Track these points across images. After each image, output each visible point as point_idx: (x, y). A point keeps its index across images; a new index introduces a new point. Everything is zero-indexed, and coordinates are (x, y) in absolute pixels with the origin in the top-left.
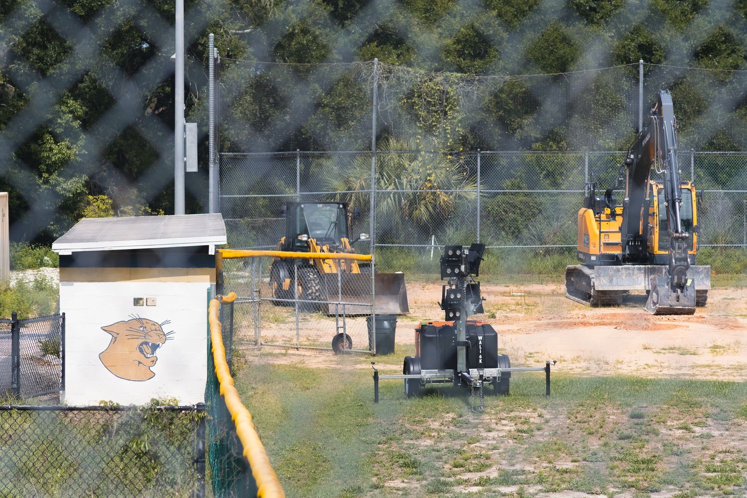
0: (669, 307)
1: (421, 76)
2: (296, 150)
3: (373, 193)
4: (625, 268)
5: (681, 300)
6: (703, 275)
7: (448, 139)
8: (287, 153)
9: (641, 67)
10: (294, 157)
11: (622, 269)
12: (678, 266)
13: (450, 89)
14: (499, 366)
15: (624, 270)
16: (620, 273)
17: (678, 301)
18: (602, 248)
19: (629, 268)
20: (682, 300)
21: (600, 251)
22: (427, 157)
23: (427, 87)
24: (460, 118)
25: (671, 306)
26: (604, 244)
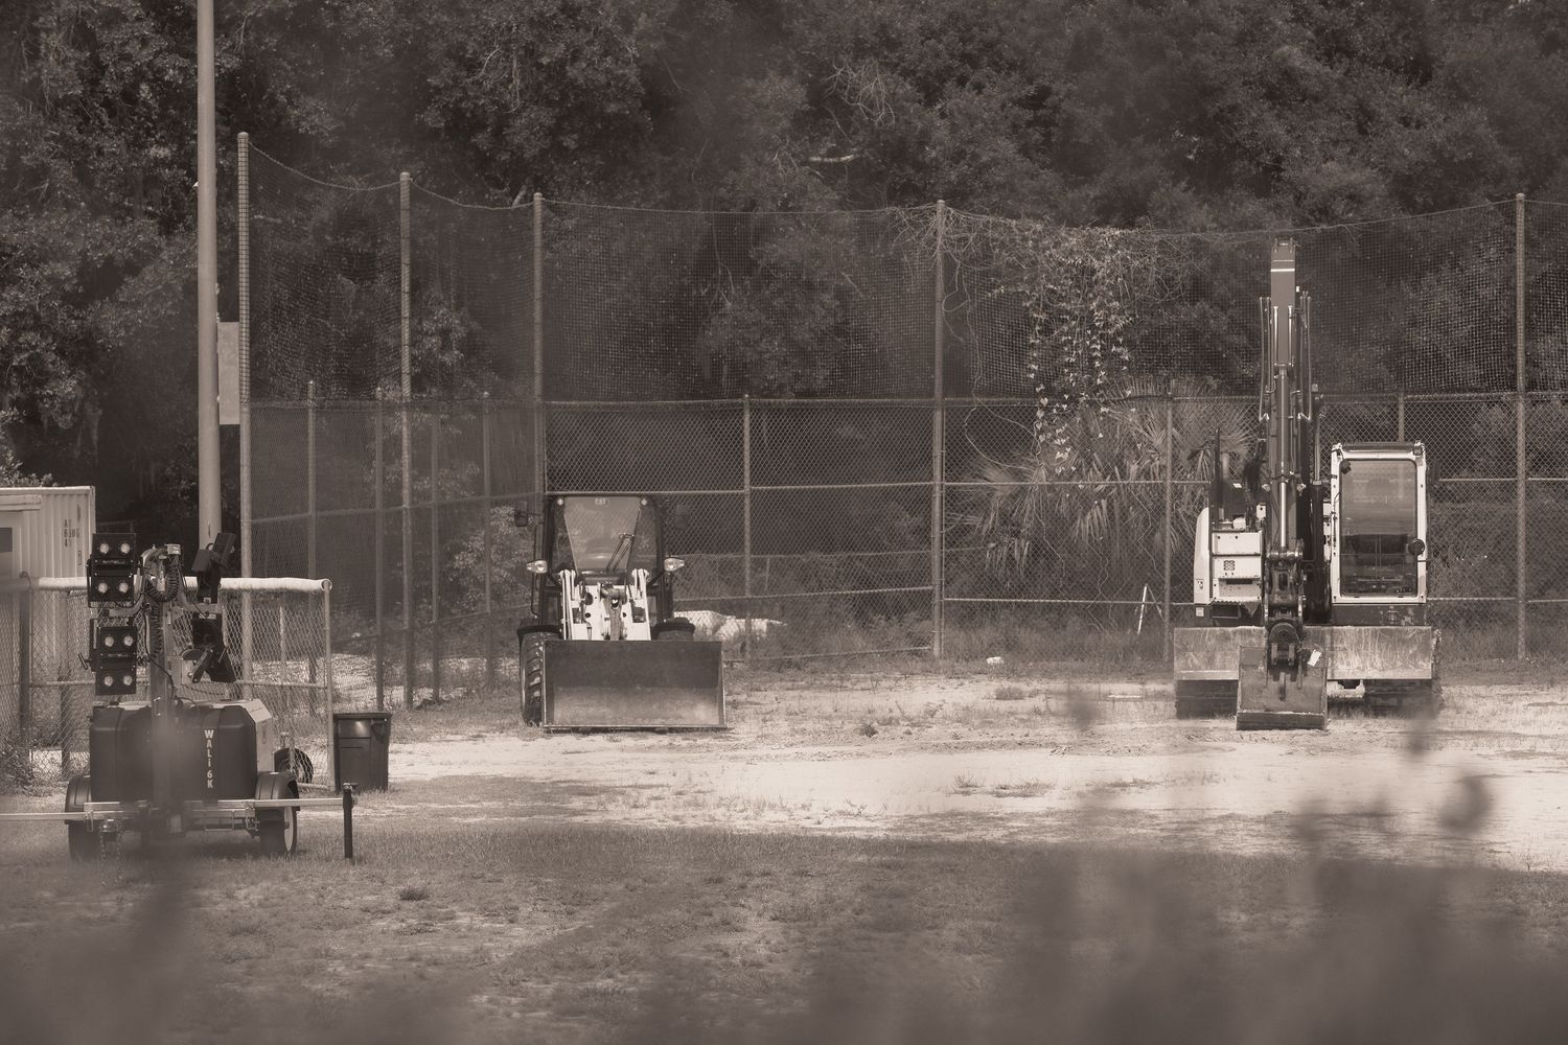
0: (1263, 711)
1: (1035, 237)
2: (741, 396)
3: (937, 489)
4: (1241, 631)
5: (1290, 698)
6: (1415, 648)
7: (1097, 371)
8: (716, 402)
9: (1520, 209)
10: (738, 412)
11: (1235, 633)
12: (1278, 622)
13: (1096, 264)
14: (257, 796)
15: (1238, 636)
16: (1230, 645)
17: (1282, 699)
18: (1216, 590)
19: (1249, 631)
20: (1293, 697)
21: (1211, 596)
22: (1055, 411)
23: (1048, 262)
24: (1119, 326)
25: (1267, 710)
26: (1220, 580)
